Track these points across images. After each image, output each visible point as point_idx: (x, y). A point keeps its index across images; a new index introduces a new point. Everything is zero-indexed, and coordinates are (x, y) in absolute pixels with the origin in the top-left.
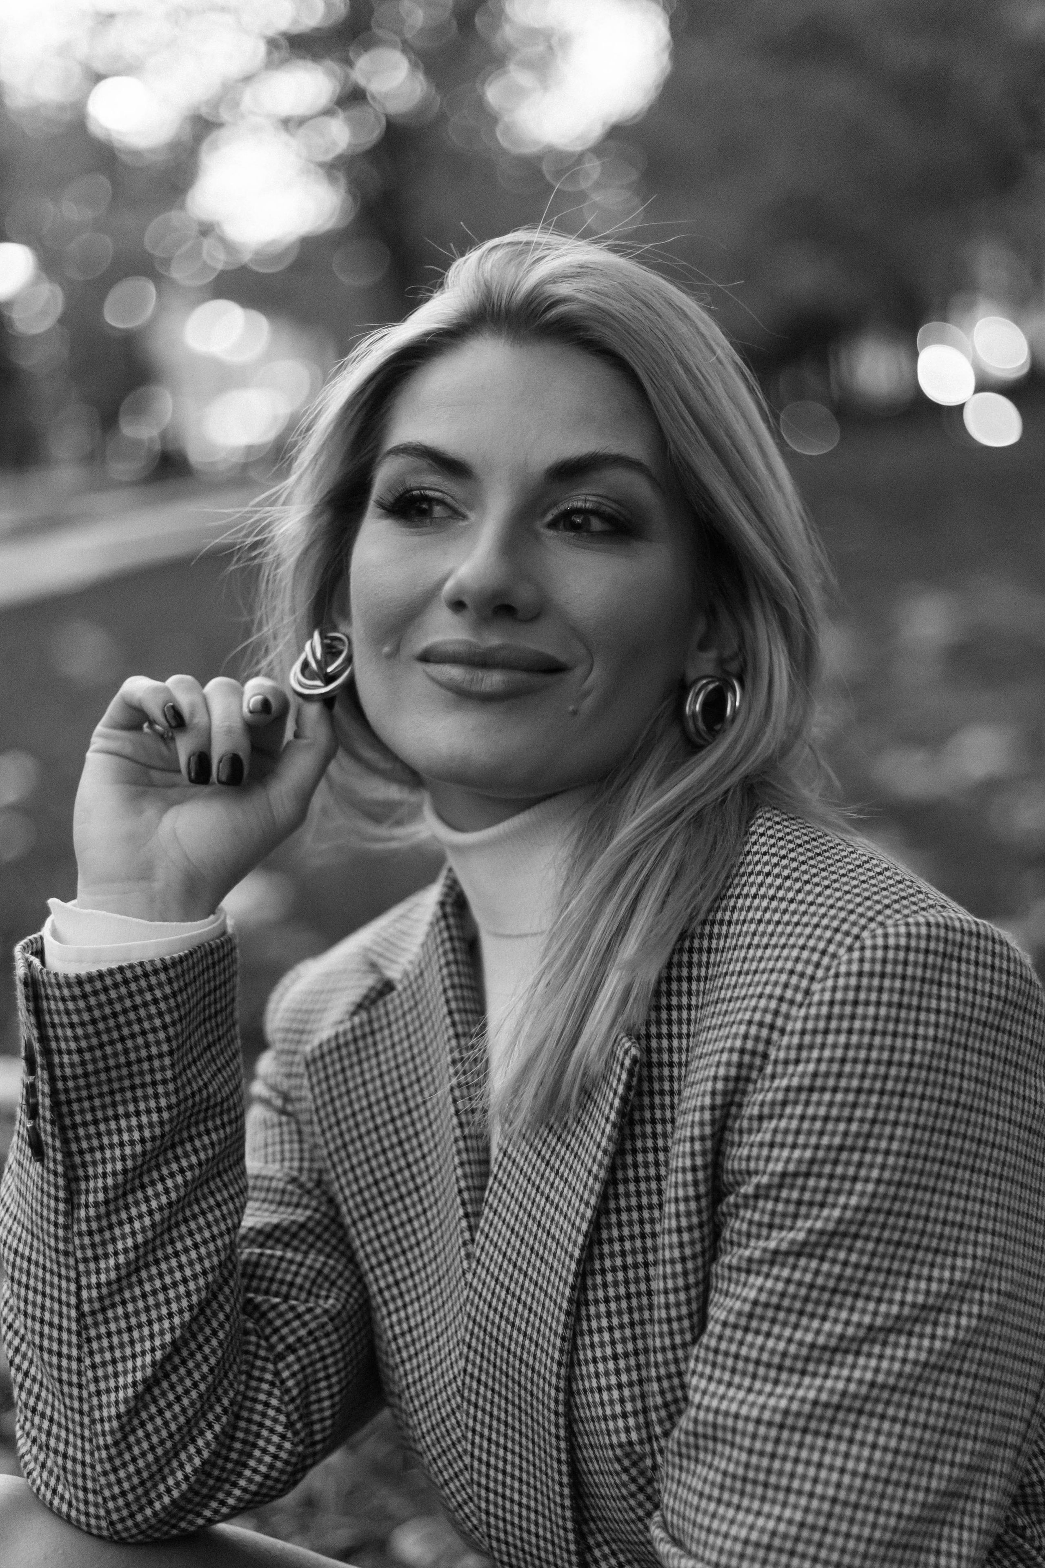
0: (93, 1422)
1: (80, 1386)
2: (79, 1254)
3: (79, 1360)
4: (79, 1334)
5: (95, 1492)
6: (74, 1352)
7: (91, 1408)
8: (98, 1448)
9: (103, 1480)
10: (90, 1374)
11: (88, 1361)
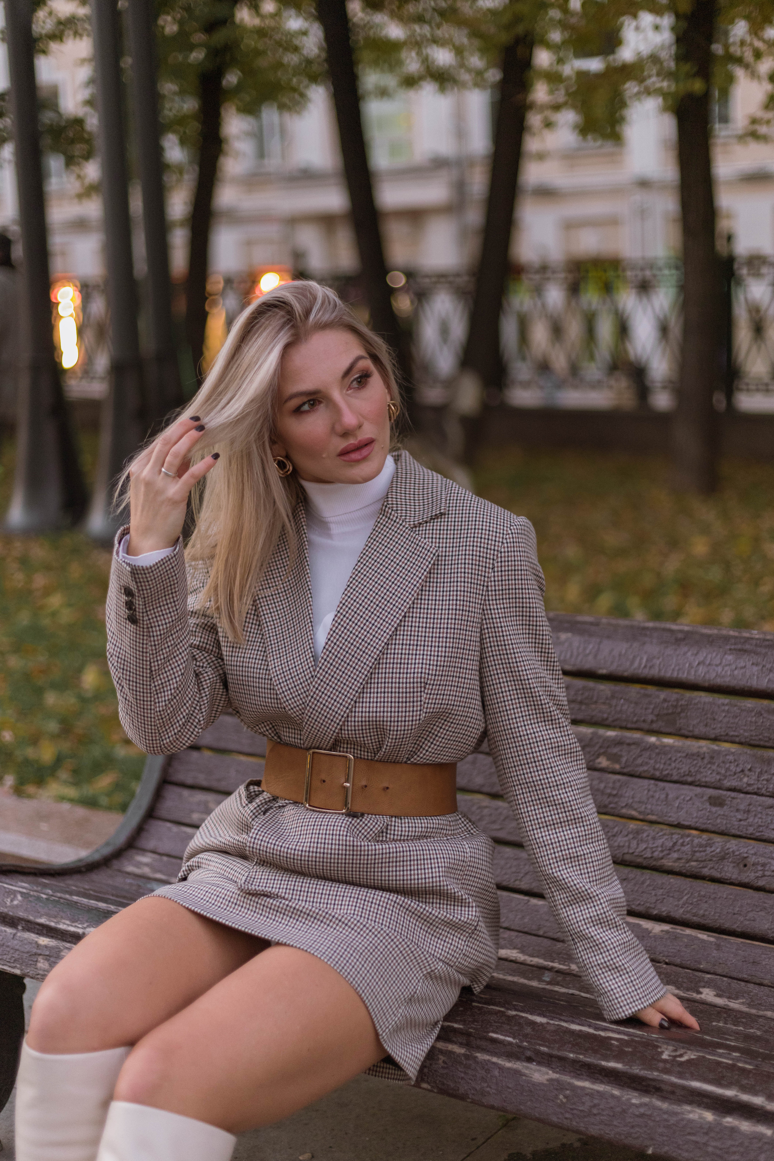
0: (155, 703)
1: (151, 693)
2: (151, 652)
3: (150, 685)
4: (150, 677)
5: (155, 726)
6: (148, 683)
7: (155, 699)
8: (157, 712)
9: (158, 722)
10: (154, 689)
11: (153, 685)
